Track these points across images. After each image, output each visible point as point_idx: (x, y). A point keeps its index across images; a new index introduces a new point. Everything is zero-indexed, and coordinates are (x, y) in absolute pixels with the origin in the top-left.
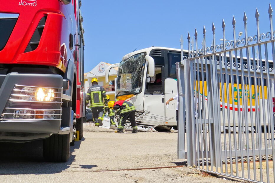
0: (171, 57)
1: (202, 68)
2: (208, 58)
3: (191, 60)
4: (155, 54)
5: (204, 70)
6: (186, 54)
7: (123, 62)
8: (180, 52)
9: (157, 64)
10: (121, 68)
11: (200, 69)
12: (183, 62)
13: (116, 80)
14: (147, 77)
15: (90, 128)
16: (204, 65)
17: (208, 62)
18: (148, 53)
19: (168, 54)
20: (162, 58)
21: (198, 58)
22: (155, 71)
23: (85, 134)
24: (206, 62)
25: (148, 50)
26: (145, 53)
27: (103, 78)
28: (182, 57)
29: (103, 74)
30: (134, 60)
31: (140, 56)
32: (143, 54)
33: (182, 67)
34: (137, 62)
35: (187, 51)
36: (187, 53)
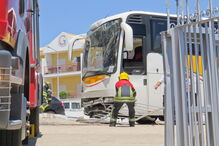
0: (154, 24)
1: (196, 39)
2: (203, 25)
3: (180, 28)
4: (133, 20)
5: (198, 41)
6: (174, 20)
7: (91, 33)
8: (166, 18)
9: (136, 35)
10: (89, 40)
11: (193, 40)
12: (171, 31)
13: (82, 55)
14: (123, 52)
15: (48, 121)
16: (198, 35)
17: (203, 30)
18: (124, 20)
19: (151, 21)
20: (143, 26)
21: (189, 26)
22: (134, 44)
23: (42, 129)
24: (200, 30)
25: (124, 16)
26: (120, 20)
27: (65, 54)
28: (169, 25)
29: (65, 49)
30: (105, 29)
31: (113, 24)
32: (117, 22)
33: (169, 38)
34: (109, 32)
35: (175, 16)
36: (176, 19)
